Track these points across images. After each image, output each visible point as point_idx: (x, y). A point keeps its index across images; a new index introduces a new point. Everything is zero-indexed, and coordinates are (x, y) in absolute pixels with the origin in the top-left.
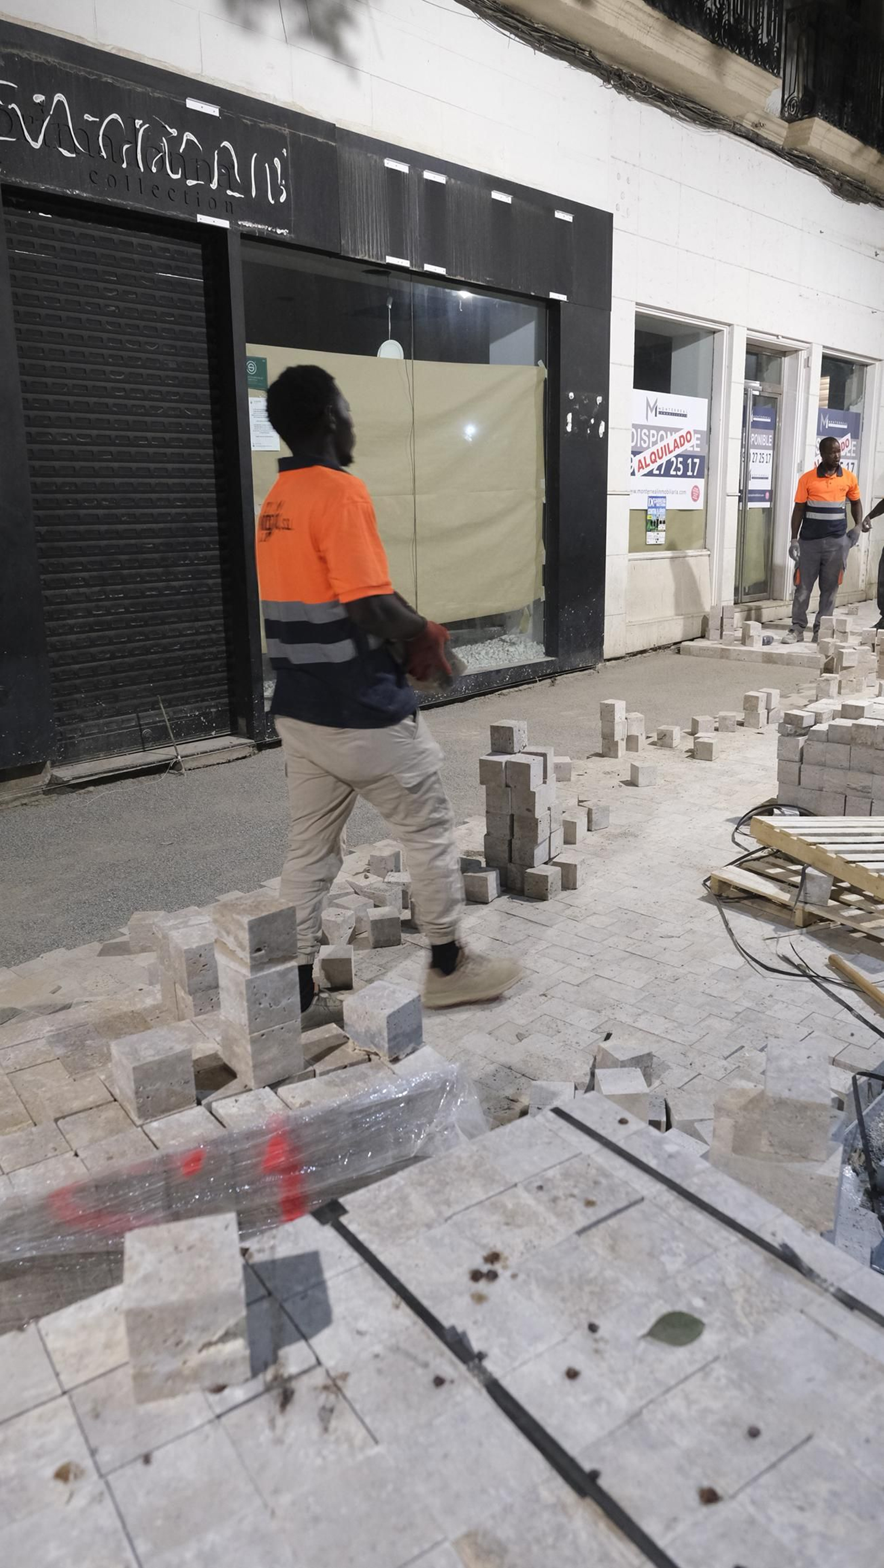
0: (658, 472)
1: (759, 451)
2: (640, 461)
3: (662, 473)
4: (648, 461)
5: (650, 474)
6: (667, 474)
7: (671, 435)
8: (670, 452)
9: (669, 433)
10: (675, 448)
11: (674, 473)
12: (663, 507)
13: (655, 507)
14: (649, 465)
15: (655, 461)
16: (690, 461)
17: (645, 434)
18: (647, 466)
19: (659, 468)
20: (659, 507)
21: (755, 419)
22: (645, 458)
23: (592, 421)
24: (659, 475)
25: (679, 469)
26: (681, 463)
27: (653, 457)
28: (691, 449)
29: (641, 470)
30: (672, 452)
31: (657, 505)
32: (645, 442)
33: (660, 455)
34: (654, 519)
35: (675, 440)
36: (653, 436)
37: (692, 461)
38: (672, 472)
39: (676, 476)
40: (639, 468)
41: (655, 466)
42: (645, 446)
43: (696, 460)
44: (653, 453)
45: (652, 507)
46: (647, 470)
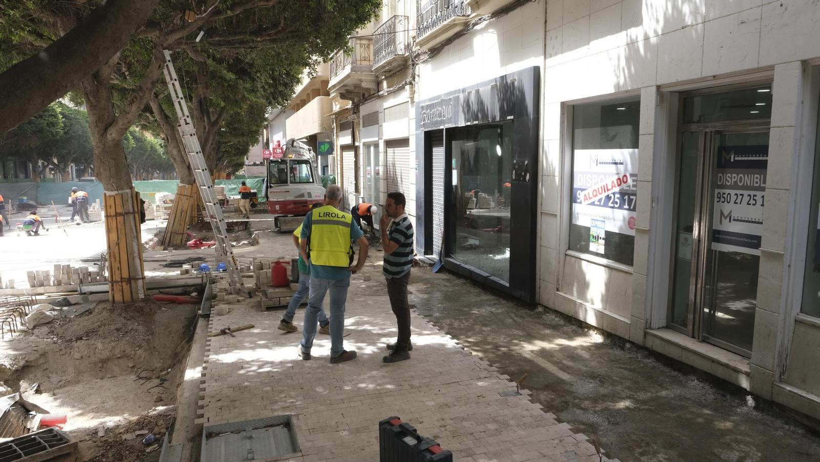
0: (598, 203)
1: (746, 193)
2: (585, 195)
3: (602, 204)
4: (591, 195)
5: (593, 204)
6: (605, 205)
7: (609, 178)
8: (608, 190)
9: (607, 176)
10: (612, 187)
11: (612, 205)
12: (602, 228)
13: (596, 226)
14: (592, 198)
15: (596, 195)
16: (626, 197)
17: (589, 177)
18: (590, 198)
19: (600, 200)
20: (599, 228)
21: (736, 159)
22: (589, 193)
23: (523, 174)
24: (600, 205)
25: (617, 204)
26: (618, 198)
27: (595, 193)
28: (628, 188)
29: (586, 201)
30: (610, 190)
31: (598, 226)
32: (589, 183)
33: (600, 192)
34: (595, 235)
35: (613, 182)
36: (595, 179)
37: (629, 198)
38: (610, 204)
39: (613, 207)
40: (585, 200)
41: (597, 199)
42: (589, 185)
43: (631, 197)
44: (595, 190)
45: (593, 226)
46: (590, 201)
